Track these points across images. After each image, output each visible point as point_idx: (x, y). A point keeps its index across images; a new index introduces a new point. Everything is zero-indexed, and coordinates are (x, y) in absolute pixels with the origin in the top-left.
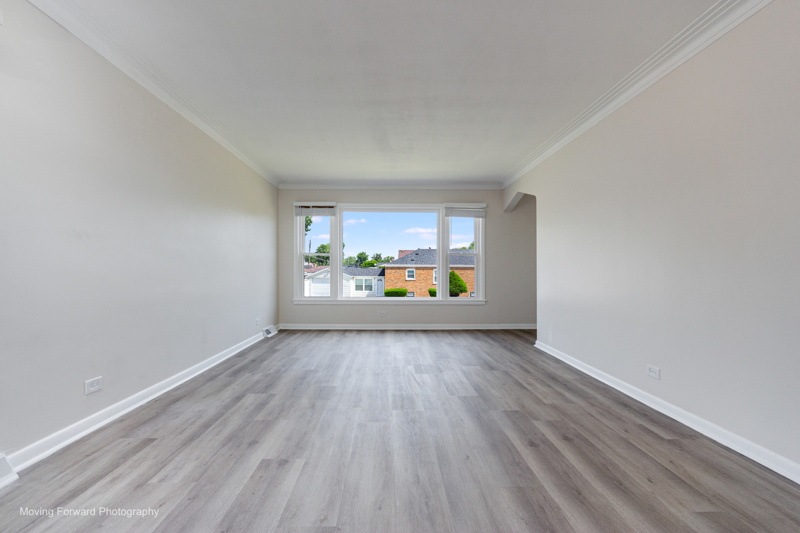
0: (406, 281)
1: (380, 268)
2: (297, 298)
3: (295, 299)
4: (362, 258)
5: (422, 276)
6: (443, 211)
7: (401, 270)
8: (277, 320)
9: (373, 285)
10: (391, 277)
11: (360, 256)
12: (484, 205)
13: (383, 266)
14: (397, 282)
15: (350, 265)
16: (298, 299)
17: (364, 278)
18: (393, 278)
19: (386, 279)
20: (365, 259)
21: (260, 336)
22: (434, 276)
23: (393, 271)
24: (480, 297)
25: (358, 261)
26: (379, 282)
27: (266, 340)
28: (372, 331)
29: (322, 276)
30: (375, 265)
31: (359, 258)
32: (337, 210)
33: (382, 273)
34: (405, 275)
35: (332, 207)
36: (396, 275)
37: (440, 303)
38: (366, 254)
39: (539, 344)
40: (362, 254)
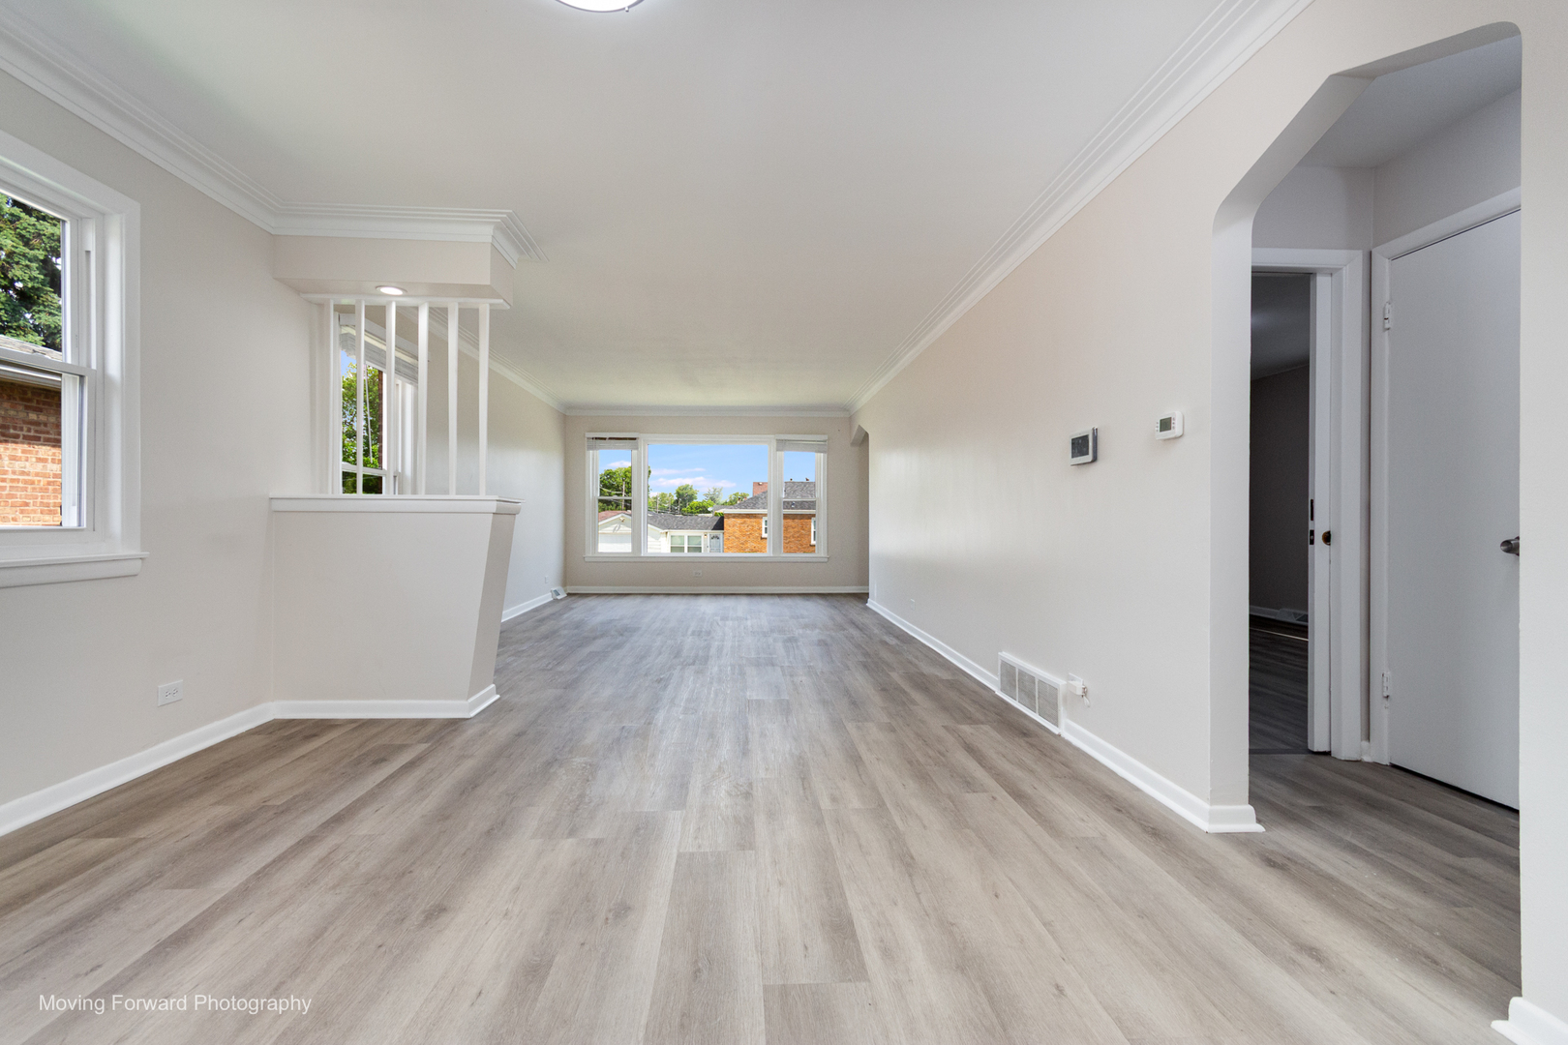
0: (762, 538)
1: (716, 515)
2: (589, 554)
3: (587, 555)
4: (684, 498)
5: (791, 530)
6: (774, 444)
7: (753, 520)
8: (565, 582)
9: (702, 546)
10: (735, 532)
11: (681, 492)
12: (825, 437)
13: (721, 511)
14: (746, 541)
15: (663, 510)
16: (591, 555)
17: (686, 533)
18: (738, 534)
19: (727, 535)
20: (691, 498)
21: (548, 598)
22: (813, 530)
23: (739, 521)
24: (821, 552)
25: (677, 501)
26: (714, 540)
27: (556, 601)
28: (683, 594)
29: (609, 529)
30: (709, 509)
31: (679, 495)
32: (641, 443)
33: (720, 525)
34: (760, 529)
35: (635, 439)
36: (745, 528)
37: (768, 560)
38: (694, 489)
39: (871, 603)
40: (685, 488)
